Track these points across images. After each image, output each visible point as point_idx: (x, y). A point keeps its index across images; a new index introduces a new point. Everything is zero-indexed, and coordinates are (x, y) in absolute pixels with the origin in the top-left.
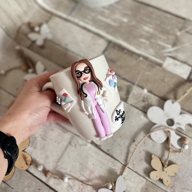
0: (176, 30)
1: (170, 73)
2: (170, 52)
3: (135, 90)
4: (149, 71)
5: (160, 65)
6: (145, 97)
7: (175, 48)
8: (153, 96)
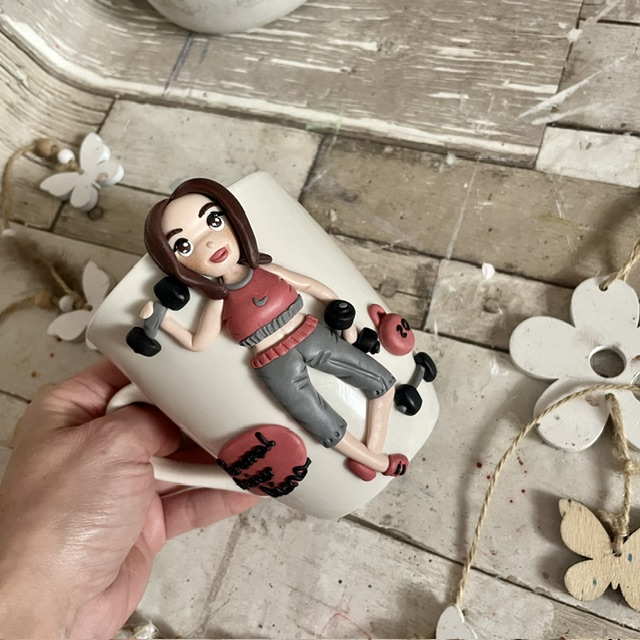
0: (563, 25)
5: (528, 164)
8: (519, 282)
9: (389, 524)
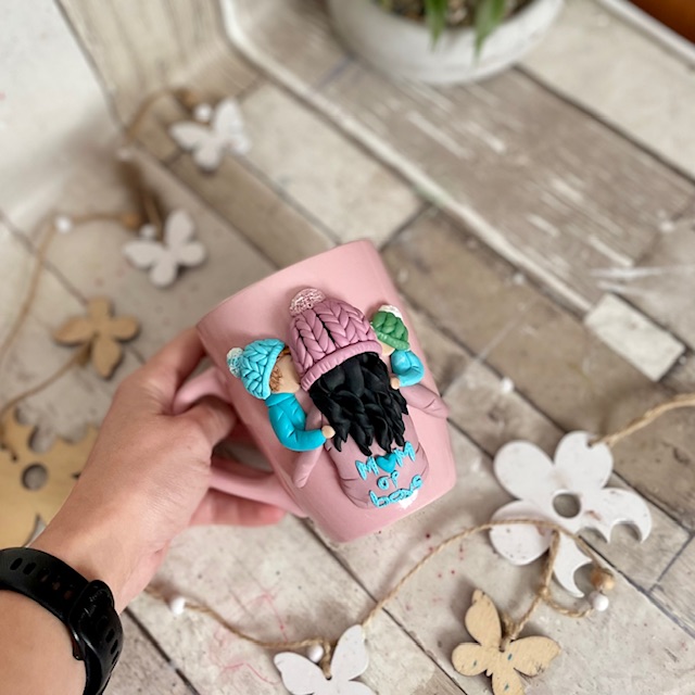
0: (662, 214)
1: (604, 347)
2: (622, 282)
3: (474, 376)
4: (536, 327)
5: (579, 315)
6: (502, 404)
7: (642, 272)
8: (526, 408)
9: (337, 547)
